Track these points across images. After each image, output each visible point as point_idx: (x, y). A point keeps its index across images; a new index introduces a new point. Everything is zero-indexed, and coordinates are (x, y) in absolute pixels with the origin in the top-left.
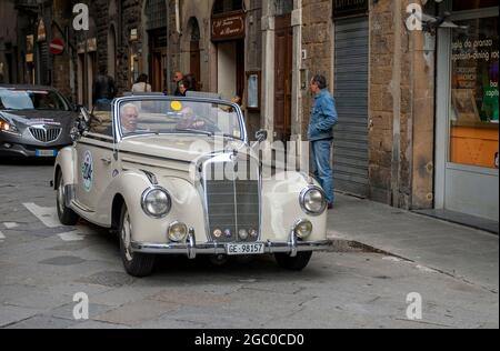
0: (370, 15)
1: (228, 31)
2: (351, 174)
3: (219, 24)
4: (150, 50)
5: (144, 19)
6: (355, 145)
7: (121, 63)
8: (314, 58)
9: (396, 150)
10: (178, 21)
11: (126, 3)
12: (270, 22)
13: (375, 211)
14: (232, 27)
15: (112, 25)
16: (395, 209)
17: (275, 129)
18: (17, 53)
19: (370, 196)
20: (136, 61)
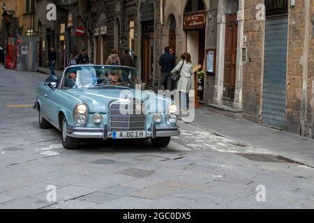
0: (289, 15)
1: (195, 23)
2: (274, 115)
3: (189, 19)
4: (142, 35)
5: (139, 14)
6: (277, 97)
7: (123, 43)
8: (252, 42)
9: (304, 100)
10: (162, 17)
11: (127, 4)
12: (222, 18)
13: (291, 139)
14: (197, 21)
15: (118, 19)
16: (302, 137)
17: (224, 86)
18: (53, 35)
19: (286, 129)
20: (133, 41)
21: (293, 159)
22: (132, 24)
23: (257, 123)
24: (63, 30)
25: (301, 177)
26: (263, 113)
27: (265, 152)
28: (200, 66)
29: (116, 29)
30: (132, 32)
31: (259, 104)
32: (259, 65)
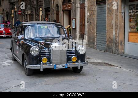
0: (107, 3)
1: (67, 8)
2: (101, 45)
3: (64, 6)
4: (45, 13)
5: (44, 5)
6: (102, 38)
7: (37, 17)
8: (91, 15)
9: (114, 39)
10: (53, 6)
11: (39, 1)
12: (78, 5)
13: (109, 55)
14: (68, 7)
15: (35, 7)
16: (114, 54)
17: (80, 33)
18: (9, 15)
19: (107, 51)
20: (41, 16)
21: (111, 64)
22: (41, 9)
23: (94, 49)
24: (13, 12)
25: (116, 72)
26: (96, 44)
27: (99, 61)
28: (69, 26)
29: (34, 11)
30: (41, 12)
31: (95, 41)
32: (94, 24)
